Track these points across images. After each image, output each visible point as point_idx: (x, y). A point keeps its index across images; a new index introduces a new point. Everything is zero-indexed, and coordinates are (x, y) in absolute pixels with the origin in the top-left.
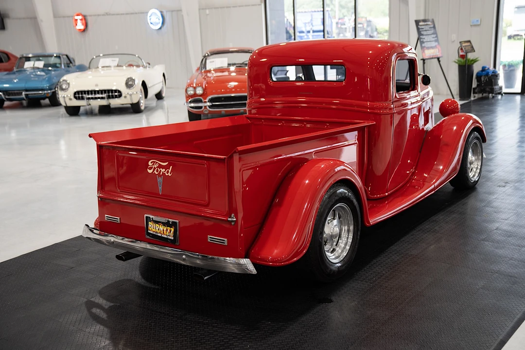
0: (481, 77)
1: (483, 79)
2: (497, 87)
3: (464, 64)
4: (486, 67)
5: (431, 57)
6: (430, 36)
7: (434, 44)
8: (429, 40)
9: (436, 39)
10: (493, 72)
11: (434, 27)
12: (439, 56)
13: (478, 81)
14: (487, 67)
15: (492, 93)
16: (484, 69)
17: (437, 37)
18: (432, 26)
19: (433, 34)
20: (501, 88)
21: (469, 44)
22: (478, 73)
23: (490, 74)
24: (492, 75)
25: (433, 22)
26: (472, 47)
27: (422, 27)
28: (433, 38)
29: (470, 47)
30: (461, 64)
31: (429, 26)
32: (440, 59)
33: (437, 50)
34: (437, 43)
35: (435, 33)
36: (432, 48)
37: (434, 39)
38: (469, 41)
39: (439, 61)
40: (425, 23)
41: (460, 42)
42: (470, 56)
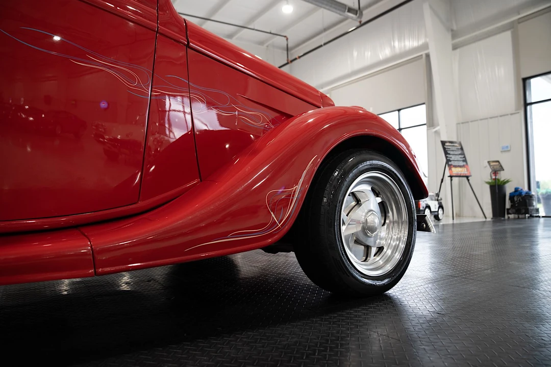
0: (514, 196)
1: (516, 199)
2: (532, 208)
3: (494, 184)
4: (518, 188)
5: (459, 175)
6: (457, 156)
7: (462, 163)
8: (456, 159)
9: (464, 159)
10: (526, 193)
11: (462, 149)
12: (467, 175)
13: (511, 202)
14: (520, 187)
15: (528, 213)
16: (516, 190)
17: (465, 157)
18: (460, 147)
19: (460, 154)
20: (537, 210)
21: (497, 163)
22: (510, 194)
23: (524, 194)
24: (525, 196)
25: (460, 144)
26: (501, 166)
27: (449, 147)
28: (461, 158)
29: (498, 166)
30: (492, 184)
31: (456, 148)
32: (469, 178)
33: (465, 169)
34: (465, 163)
35: (463, 154)
36: (460, 166)
37: (462, 159)
38: (498, 161)
39: (468, 180)
40: (452, 145)
41: (488, 162)
42: (502, 176)
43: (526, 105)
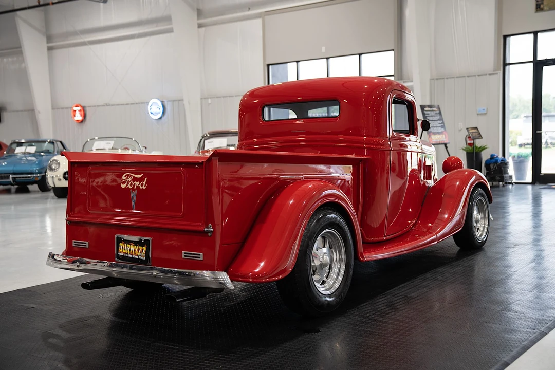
0: (490, 164)
1: (492, 167)
2: (506, 175)
3: (472, 151)
4: (494, 155)
5: (438, 142)
6: (436, 122)
7: (440, 130)
8: (435, 126)
9: (442, 125)
10: (502, 160)
11: (440, 113)
12: (446, 142)
13: (487, 169)
14: (496, 155)
15: (503, 182)
16: (492, 157)
17: (443, 123)
18: (438, 112)
19: (439, 120)
20: (511, 177)
21: (476, 130)
22: (486, 161)
23: (499, 162)
24: (501, 163)
25: (439, 108)
26: (479, 134)
27: (428, 112)
28: (440, 123)
29: (477, 133)
30: (469, 151)
31: (435, 112)
32: (447, 145)
33: (444, 135)
34: (443, 129)
35: (441, 119)
36: (438, 133)
37: (440, 125)
38: (476, 128)
39: (446, 148)
40: (431, 109)
41: (467, 129)
42: (479, 143)
43: (505, 65)
